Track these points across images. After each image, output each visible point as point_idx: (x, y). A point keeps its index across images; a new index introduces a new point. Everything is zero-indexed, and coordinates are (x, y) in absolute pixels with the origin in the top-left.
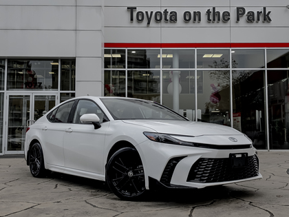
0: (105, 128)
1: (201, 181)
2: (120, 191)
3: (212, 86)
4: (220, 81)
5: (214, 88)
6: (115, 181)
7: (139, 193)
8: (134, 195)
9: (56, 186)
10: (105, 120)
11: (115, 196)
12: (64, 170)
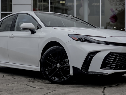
0: (39, 33)
1: (111, 68)
2: (51, 77)
3: (112, 10)
4: (117, 6)
5: (113, 11)
6: (48, 70)
7: (65, 79)
8: (61, 80)
9: (3, 76)
10: (39, 27)
11: (48, 82)
12: (9, 65)
